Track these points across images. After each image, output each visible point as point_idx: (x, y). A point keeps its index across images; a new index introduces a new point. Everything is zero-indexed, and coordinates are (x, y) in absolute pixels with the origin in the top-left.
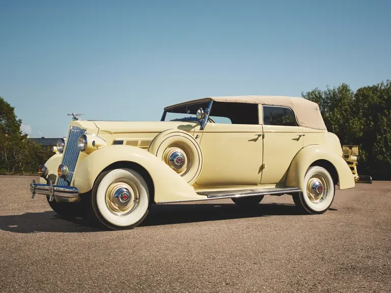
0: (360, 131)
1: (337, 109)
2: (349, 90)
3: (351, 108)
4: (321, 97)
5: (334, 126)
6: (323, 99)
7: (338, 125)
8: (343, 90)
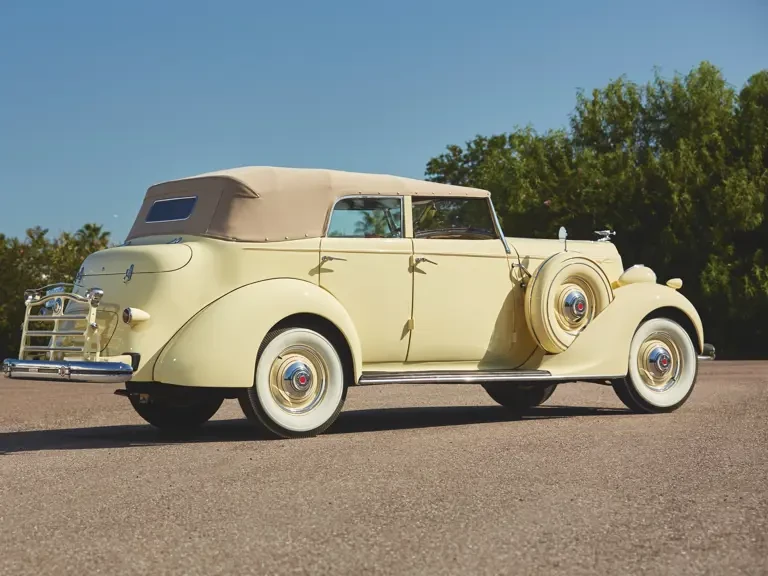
0: (755, 211)
1: (686, 144)
2: (721, 83)
3: (727, 139)
4: (635, 104)
5: (680, 196)
6: (643, 111)
7: (689, 193)
8: (703, 81)
